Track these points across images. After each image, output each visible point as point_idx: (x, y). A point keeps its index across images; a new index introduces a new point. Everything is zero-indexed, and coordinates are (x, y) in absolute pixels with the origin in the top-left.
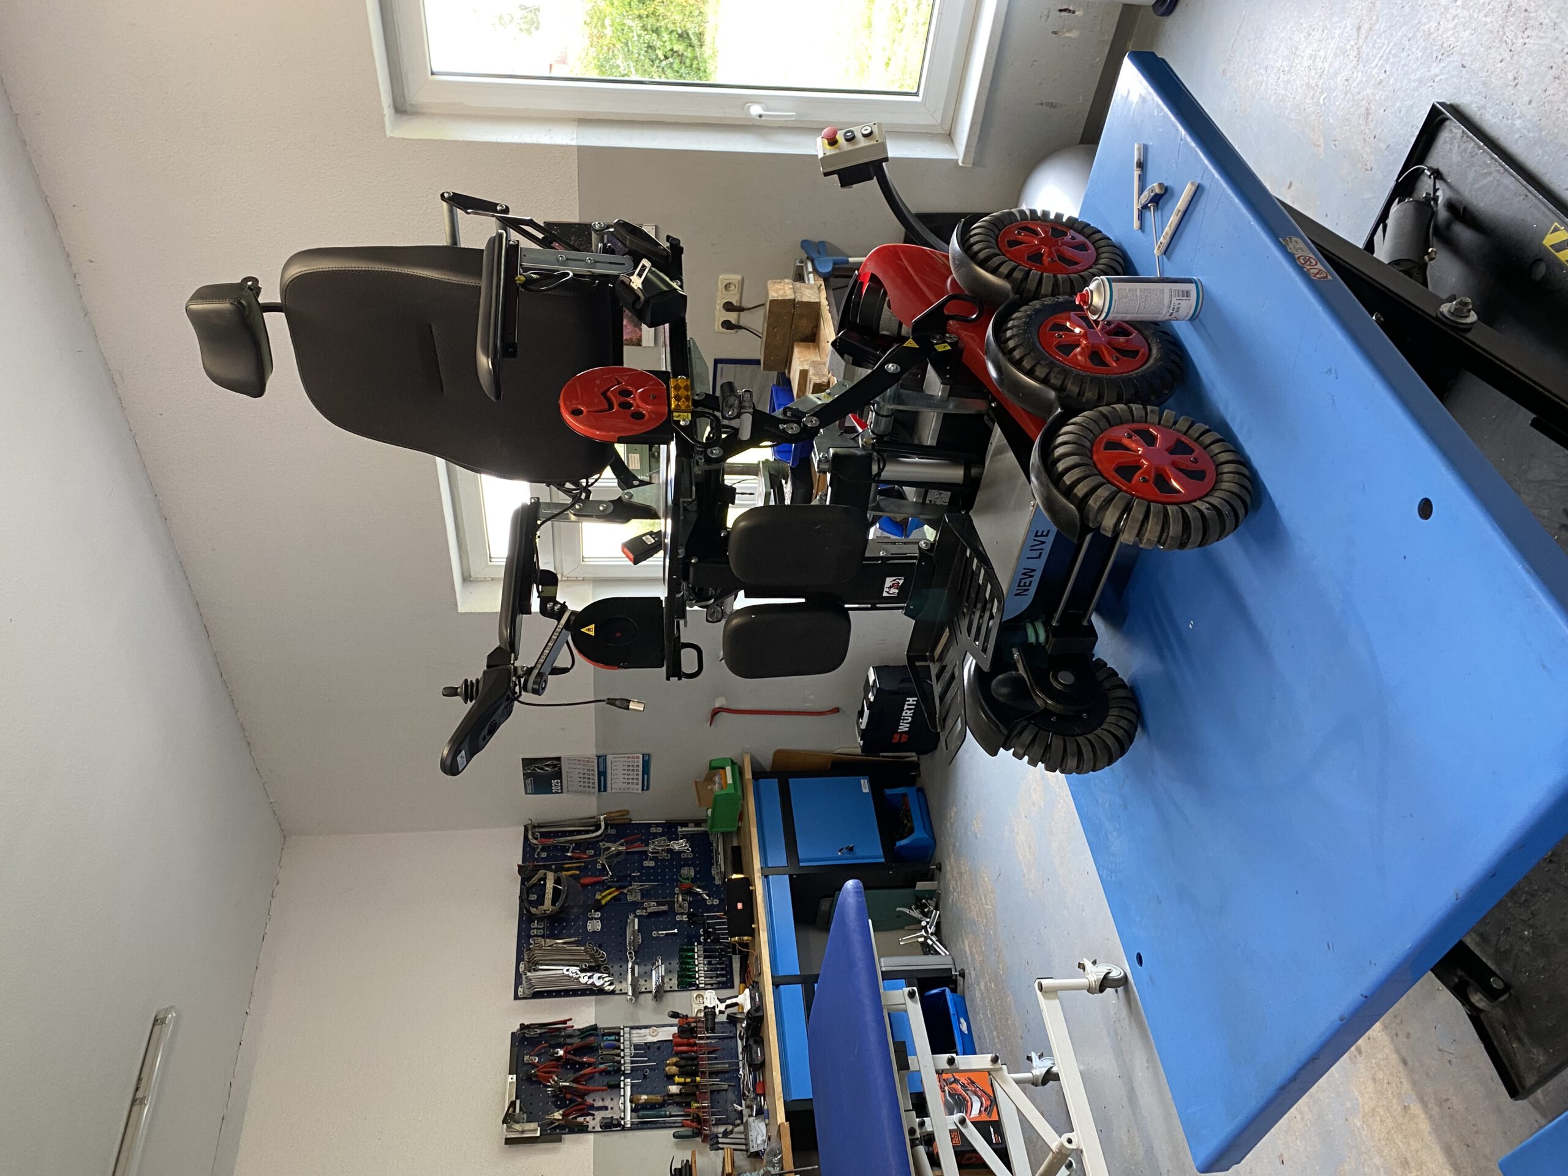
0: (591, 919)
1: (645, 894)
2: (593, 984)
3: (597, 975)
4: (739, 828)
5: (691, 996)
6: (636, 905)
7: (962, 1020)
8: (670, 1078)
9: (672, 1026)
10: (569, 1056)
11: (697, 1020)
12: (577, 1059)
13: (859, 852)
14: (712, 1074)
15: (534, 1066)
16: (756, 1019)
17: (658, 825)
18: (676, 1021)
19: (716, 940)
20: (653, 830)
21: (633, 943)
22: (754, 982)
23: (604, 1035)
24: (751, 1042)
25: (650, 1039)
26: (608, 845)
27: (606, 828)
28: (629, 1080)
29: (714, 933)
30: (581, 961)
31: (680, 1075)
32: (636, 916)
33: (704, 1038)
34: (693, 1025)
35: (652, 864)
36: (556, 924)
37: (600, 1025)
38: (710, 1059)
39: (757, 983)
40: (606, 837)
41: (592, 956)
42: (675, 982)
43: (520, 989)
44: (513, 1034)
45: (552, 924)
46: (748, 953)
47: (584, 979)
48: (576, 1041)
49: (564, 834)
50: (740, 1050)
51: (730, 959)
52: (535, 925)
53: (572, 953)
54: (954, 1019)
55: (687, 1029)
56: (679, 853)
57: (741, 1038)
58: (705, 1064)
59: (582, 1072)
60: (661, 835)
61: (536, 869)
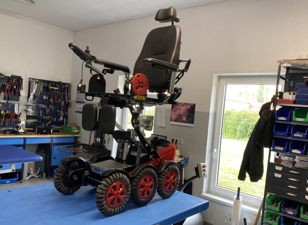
0: (46, 97)
1: (51, 109)
2: (30, 96)
3: (33, 97)
4: (64, 132)
5: (25, 118)
6: (48, 107)
7: (9, 182)
8: (5, 112)
9: (18, 113)
10: (14, 89)
11: (19, 119)
12: (13, 91)
13: (54, 160)
14: (5, 121)
15: (12, 81)
16: (16, 133)
17: (67, 114)
18: (19, 114)
19: (37, 125)
20: (66, 112)
21: (39, 106)
22: (26, 133)
23: (18, 97)
24: (11, 131)
25: (15, 108)
26: (63, 102)
27: (68, 102)
28: (6, 102)
29: (39, 124)
30: (37, 94)
31: (5, 114)
32: (46, 107)
33: (14, 120)
34: (17, 118)
35: (58, 111)
36: (46, 89)
37: (20, 97)
38: (9, 121)
39: (25, 134)
40: (65, 102)
41: (37, 96)
42: (29, 114)
43: (31, 79)
44: (21, 77)
45: (46, 88)
46: (33, 132)
47: (32, 94)
48: (17, 91)
49: (68, 92)
50: (10, 128)
51: (32, 128)
52: (47, 84)
53: (39, 92)
54: (10, 180)
55: (17, 116)
56: (60, 118)
57: (13, 129)
58: (7, 120)
59: (9, 92)
60: (64, 114)
61: (60, 86)
